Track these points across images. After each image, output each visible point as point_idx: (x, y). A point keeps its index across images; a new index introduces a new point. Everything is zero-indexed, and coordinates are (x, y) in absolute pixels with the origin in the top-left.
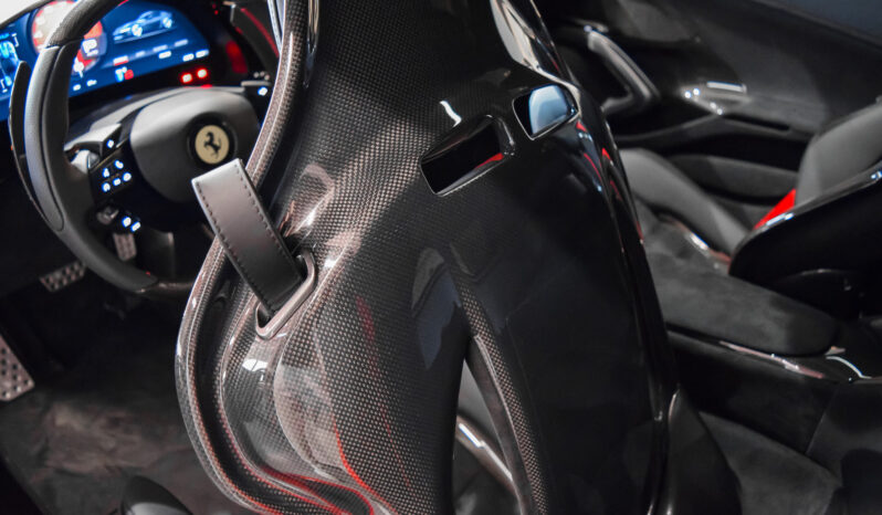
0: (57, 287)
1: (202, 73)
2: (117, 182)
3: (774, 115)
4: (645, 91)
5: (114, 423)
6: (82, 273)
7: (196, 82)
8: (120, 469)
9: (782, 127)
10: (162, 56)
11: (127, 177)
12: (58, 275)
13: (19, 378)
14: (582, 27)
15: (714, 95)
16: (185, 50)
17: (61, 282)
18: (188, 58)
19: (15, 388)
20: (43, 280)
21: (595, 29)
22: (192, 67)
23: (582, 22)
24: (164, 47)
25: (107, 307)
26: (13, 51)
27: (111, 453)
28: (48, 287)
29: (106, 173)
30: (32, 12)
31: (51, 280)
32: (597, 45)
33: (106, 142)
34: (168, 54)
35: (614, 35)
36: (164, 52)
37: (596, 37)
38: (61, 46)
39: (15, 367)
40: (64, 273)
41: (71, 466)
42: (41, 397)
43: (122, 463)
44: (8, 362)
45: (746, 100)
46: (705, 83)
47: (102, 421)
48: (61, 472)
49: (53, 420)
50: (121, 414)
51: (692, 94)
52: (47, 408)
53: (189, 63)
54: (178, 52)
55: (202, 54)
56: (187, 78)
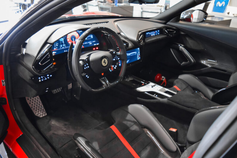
0: (55, 93)
1: (97, 48)
2: (87, 68)
3: (223, 68)
4: (192, 60)
5: (65, 125)
6: (60, 91)
7: (96, 50)
8: (67, 134)
9: (225, 71)
10: (90, 44)
11: (88, 67)
12: (55, 90)
13: (44, 113)
14: (178, 45)
15: (209, 63)
16: (95, 43)
17: (56, 92)
18: (95, 45)
19: (43, 115)
20: (52, 91)
21: (181, 46)
22: (95, 47)
23: (178, 44)
24: (91, 42)
25: (63, 99)
26: (63, 40)
27: (65, 131)
28: (53, 93)
29: (85, 66)
30: (66, 35)
31: (54, 91)
32: (182, 49)
33: (86, 60)
34: (91, 43)
35: (185, 47)
36: (90, 43)
37: (181, 47)
38: (82, 40)
39: (43, 110)
40: (57, 90)
41: (56, 133)
42: (48, 117)
43: (68, 133)
44: (42, 108)
45: (217, 64)
46: (207, 60)
47: (63, 124)
48: (54, 134)
49: (51, 123)
50: (66, 123)
51: (204, 62)
52: (50, 120)
53: (95, 46)
54: (93, 43)
55: (97, 44)
56: (94, 49)
